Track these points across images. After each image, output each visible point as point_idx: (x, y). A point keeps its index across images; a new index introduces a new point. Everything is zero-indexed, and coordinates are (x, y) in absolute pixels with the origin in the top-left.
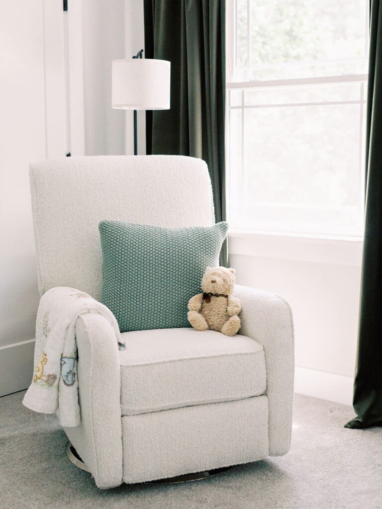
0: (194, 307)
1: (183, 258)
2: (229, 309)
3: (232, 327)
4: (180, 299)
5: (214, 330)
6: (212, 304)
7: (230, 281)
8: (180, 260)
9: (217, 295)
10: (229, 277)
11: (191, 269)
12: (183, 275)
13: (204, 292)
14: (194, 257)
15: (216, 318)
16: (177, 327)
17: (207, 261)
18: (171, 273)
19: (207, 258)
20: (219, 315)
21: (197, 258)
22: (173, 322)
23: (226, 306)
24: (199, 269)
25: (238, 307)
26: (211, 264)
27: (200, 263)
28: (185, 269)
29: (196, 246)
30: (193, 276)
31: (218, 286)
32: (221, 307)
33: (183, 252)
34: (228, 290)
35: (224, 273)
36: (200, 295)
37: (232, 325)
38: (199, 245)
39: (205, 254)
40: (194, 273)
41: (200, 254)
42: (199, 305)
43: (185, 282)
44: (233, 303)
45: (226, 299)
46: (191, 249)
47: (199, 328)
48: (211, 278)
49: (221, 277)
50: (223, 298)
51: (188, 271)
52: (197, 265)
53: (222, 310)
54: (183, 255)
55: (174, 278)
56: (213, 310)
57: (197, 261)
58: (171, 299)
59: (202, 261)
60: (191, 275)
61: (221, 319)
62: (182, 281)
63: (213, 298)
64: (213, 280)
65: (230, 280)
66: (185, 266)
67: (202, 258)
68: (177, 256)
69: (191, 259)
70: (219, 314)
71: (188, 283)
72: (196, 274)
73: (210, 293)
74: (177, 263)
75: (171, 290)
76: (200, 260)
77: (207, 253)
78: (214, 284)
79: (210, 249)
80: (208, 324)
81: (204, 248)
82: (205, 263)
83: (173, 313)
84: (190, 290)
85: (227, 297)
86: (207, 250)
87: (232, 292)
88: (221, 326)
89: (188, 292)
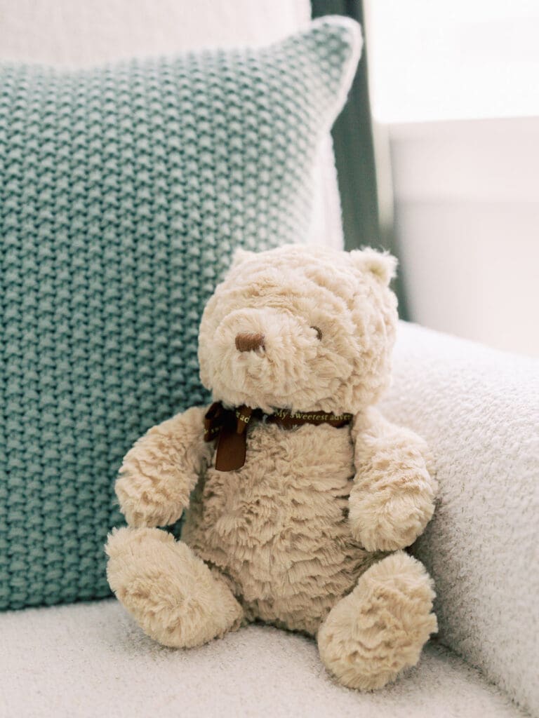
0: (145, 499)
1: (95, 210)
2: (360, 506)
3: (382, 636)
4: (83, 443)
5: (277, 626)
6: (260, 473)
7: (360, 332)
8: (78, 223)
9: (287, 420)
10: (351, 305)
11: (143, 266)
12: (95, 303)
13: (214, 398)
14: (161, 200)
15: (285, 561)
16: (78, 600)
17: (239, 220)
18: (29, 300)
19: (238, 205)
20: (303, 545)
21: (178, 206)
22: (53, 574)
23: (340, 482)
24: (194, 266)
25: (414, 491)
26: (263, 233)
27: (195, 232)
28: (111, 272)
29: (174, 142)
30: (161, 306)
31: (280, 371)
32: (312, 490)
33: (96, 176)
34: (351, 382)
35: (321, 282)
36: (189, 421)
37: (381, 626)
38: (191, 134)
39: (223, 182)
40: (161, 289)
41: (194, 182)
42: (180, 484)
43: (111, 344)
44: (383, 465)
45: (340, 436)
46: (144, 160)
47: (175, 640)
48: (236, 320)
49: (295, 309)
50: (323, 432)
51: (128, 278)
52: (177, 243)
53: (319, 509)
54: (95, 193)
55: (45, 323)
56: (265, 511)
57: (178, 224)
58: (33, 448)
59: (209, 222)
60: (144, 301)
61: (314, 570)
62: (96, 339)
63: (262, 439)
64: (249, 330)
65: (356, 320)
66: (110, 254)
67: (209, 205)
68: (62, 201)
69: (144, 210)
70: (298, 537)
71: (128, 348)
72: (177, 294)
73: (242, 408)
74: (62, 237)
75: (30, 394)
76: (195, 214)
77: (237, 175)
78: (253, 355)
79: (253, 152)
80: (240, 599)
81: (222, 150)
82: (225, 229)
83: (50, 523)
84: (145, 385)
85: (346, 421)
86: (237, 158)
87: (376, 392)
88: (317, 609)
89: (130, 400)
